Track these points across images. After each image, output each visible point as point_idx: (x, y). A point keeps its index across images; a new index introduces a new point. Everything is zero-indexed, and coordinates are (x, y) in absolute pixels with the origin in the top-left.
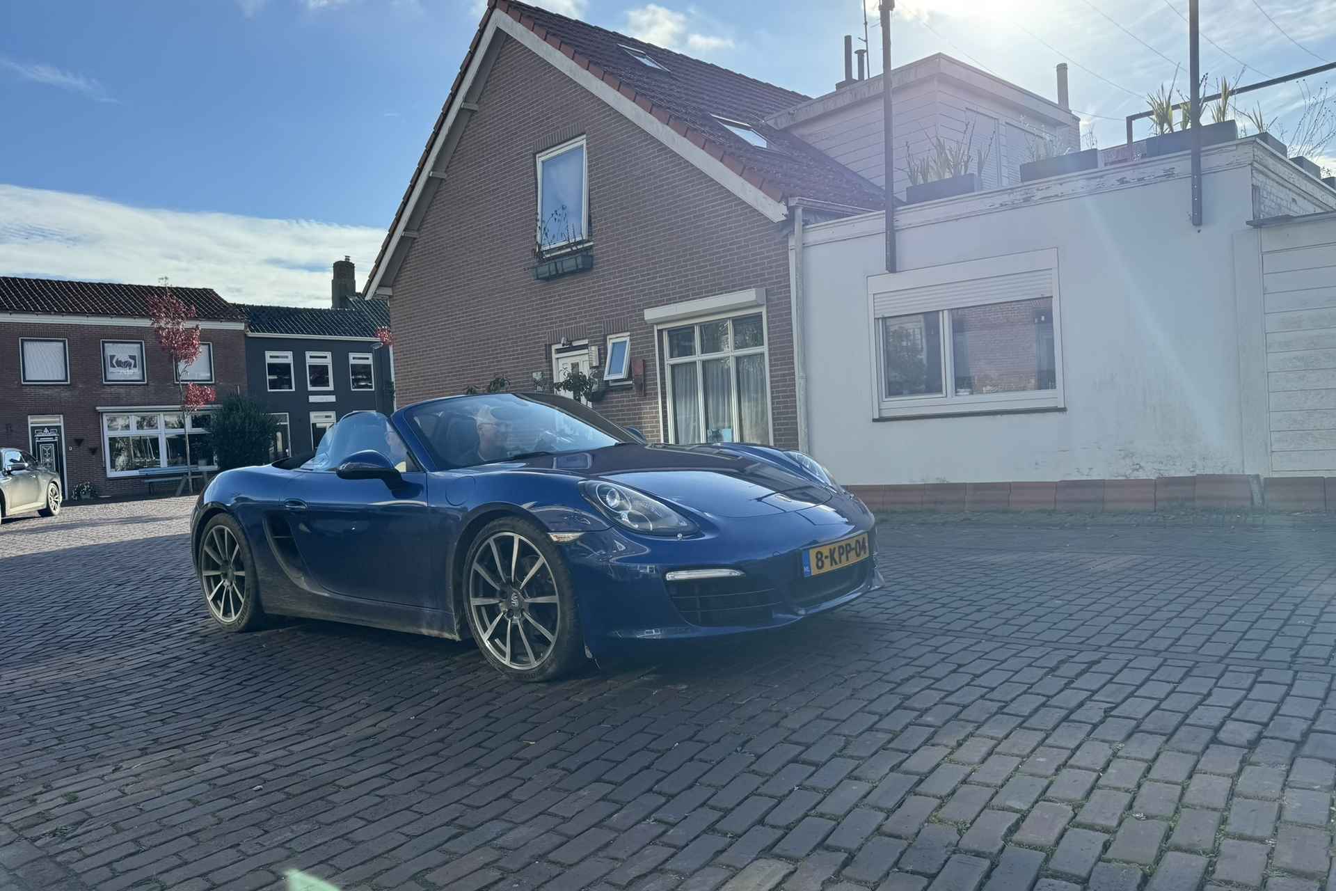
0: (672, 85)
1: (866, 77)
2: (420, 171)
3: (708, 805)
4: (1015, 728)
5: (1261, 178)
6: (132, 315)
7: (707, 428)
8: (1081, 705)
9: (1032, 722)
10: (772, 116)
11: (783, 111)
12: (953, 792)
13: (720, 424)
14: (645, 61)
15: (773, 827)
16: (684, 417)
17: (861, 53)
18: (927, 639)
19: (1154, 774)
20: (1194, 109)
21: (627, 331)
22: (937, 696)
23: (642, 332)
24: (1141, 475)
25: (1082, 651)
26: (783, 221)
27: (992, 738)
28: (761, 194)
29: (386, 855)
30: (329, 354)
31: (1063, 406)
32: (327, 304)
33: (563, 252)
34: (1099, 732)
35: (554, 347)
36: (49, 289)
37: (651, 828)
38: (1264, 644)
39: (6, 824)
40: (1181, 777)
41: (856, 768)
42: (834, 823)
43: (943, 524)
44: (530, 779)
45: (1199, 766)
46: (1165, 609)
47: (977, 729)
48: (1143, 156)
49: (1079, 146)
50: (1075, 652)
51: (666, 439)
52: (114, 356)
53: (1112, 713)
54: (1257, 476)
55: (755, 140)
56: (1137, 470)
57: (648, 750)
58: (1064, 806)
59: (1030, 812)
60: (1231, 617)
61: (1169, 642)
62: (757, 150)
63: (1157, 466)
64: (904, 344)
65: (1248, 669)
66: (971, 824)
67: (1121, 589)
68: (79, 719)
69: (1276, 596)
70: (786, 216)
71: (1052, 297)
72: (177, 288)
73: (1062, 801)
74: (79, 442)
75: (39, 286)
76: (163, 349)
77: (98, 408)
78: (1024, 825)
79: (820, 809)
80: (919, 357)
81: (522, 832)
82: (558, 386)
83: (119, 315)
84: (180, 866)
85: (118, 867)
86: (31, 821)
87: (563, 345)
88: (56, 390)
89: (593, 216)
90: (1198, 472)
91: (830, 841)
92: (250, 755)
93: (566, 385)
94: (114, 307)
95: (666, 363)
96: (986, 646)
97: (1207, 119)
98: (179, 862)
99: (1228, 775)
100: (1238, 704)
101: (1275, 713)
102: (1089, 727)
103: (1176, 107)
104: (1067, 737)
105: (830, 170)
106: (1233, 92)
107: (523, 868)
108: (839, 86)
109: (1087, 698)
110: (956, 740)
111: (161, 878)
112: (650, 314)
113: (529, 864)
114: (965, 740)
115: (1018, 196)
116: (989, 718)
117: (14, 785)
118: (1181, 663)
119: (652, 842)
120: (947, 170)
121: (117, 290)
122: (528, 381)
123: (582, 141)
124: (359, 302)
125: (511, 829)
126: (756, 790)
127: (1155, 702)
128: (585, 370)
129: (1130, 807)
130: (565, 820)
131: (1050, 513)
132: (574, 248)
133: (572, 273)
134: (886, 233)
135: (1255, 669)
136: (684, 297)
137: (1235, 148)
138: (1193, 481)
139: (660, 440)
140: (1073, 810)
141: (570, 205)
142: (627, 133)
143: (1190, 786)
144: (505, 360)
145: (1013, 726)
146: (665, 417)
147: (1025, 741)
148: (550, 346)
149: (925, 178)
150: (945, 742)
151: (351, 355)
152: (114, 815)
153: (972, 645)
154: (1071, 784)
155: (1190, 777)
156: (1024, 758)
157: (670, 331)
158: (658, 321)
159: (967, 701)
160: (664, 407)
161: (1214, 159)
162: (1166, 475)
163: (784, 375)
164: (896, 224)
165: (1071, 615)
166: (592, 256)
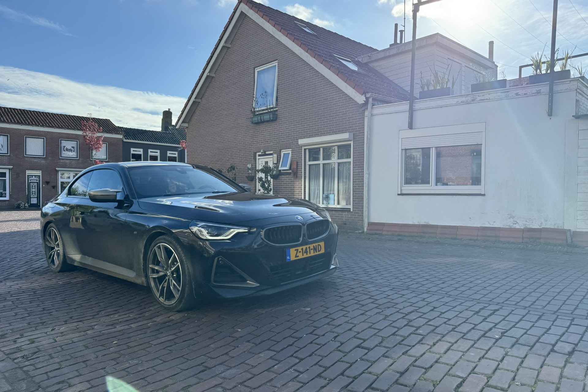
0: (317, 40)
1: (403, 42)
2: (204, 72)
3: (318, 365)
4: (460, 338)
5: (580, 96)
6: (74, 129)
7: (323, 193)
8: (490, 329)
9: (468, 336)
10: (360, 57)
11: (366, 55)
12: (431, 366)
13: (329, 192)
14: (306, 29)
15: (348, 377)
16: (313, 188)
17: (401, 32)
18: (420, 295)
19: (524, 365)
20: (552, 64)
21: (291, 148)
22: (423, 321)
23: (297, 149)
24: (517, 226)
25: (490, 305)
26: (363, 104)
27: (449, 342)
28: (354, 91)
29: (171, 378)
30: (159, 151)
31: (483, 193)
32: (159, 129)
33: (264, 112)
34: (499, 343)
35: (258, 154)
36: (39, 115)
37: (292, 373)
38: (574, 307)
39: (2, 351)
40: (538, 367)
41: (387, 352)
42: (376, 377)
43: (427, 243)
44: (238, 347)
45: (546, 362)
46: (528, 287)
47: (442, 338)
48: (527, 84)
49: (497, 78)
50: (488, 305)
51: (305, 197)
52: (65, 146)
53: (505, 334)
54: (570, 230)
55: (352, 67)
56: (515, 224)
57: (292, 337)
58: (483, 376)
59: (467, 378)
60: (559, 293)
61: (530, 303)
62: (353, 71)
63: (524, 223)
64: (412, 161)
65: (568, 318)
66: (440, 382)
67: (508, 277)
68: (38, 306)
69: (579, 285)
70: (364, 101)
71: (482, 144)
72: (94, 118)
73: (482, 374)
74: (47, 183)
75: (35, 114)
76: (87, 144)
77: (57, 169)
78: (464, 384)
79: (370, 370)
80: (418, 167)
81: (233, 371)
82: (258, 171)
83: (68, 128)
84: (78, 376)
85: (51, 375)
86: (13, 351)
87: (262, 153)
88: (40, 160)
89: (278, 97)
90: (543, 227)
91: (374, 386)
92: (113, 327)
93: (262, 171)
94: (66, 125)
95: (307, 163)
96: (446, 299)
97: (557, 68)
98: (78, 374)
99: (559, 368)
100: (564, 334)
101: (581, 339)
102: (494, 340)
103: (544, 63)
104: (484, 344)
105: (385, 82)
106: (570, 58)
107: (233, 388)
108: (391, 45)
109: (493, 326)
110: (433, 342)
111: (69, 381)
112: (301, 142)
113: (236, 386)
114: (437, 342)
115: (469, 99)
116: (447, 333)
117: (7, 334)
118: (536, 313)
119: (292, 380)
120: (438, 85)
121: (68, 118)
122: (245, 168)
123: (276, 63)
124: (173, 129)
125: (228, 369)
126: (341, 359)
127: (525, 331)
128: (271, 165)
129: (514, 379)
130: (253, 367)
131: (475, 240)
132: (269, 110)
133: (268, 121)
134: (409, 111)
135: (571, 318)
136: (316, 135)
137: (569, 82)
138: (540, 230)
139: (302, 197)
140: (487, 379)
141: (269, 91)
142: (296, 61)
143: (542, 371)
144: (236, 158)
145: (459, 337)
146: (305, 187)
147: (464, 345)
148: (256, 153)
149: (428, 88)
150: (427, 343)
151: (169, 152)
152: (50, 350)
153: (440, 299)
154: (486, 367)
155: (541, 367)
156: (464, 353)
157: (309, 149)
158: (305, 145)
159: (437, 324)
160: (305, 183)
161: (560, 87)
162: (528, 227)
163: (359, 172)
164: (414, 107)
165: (485, 288)
166: (277, 114)
